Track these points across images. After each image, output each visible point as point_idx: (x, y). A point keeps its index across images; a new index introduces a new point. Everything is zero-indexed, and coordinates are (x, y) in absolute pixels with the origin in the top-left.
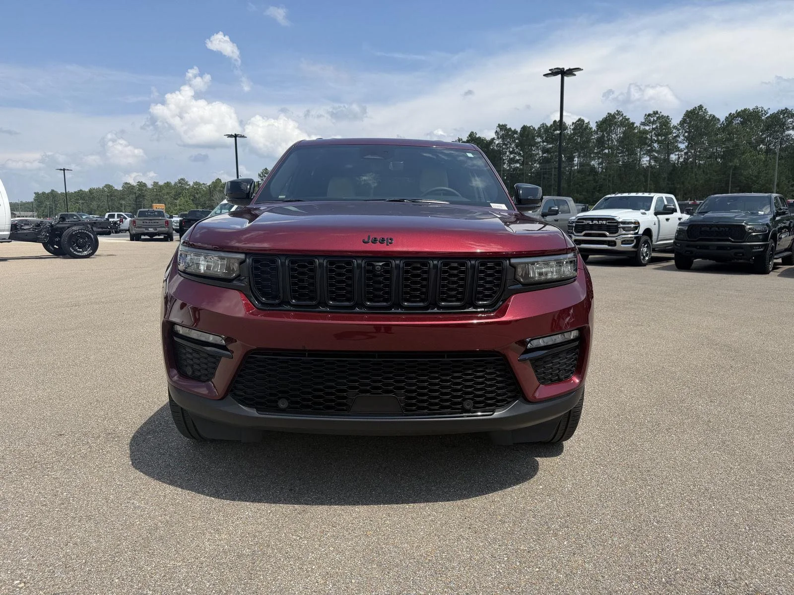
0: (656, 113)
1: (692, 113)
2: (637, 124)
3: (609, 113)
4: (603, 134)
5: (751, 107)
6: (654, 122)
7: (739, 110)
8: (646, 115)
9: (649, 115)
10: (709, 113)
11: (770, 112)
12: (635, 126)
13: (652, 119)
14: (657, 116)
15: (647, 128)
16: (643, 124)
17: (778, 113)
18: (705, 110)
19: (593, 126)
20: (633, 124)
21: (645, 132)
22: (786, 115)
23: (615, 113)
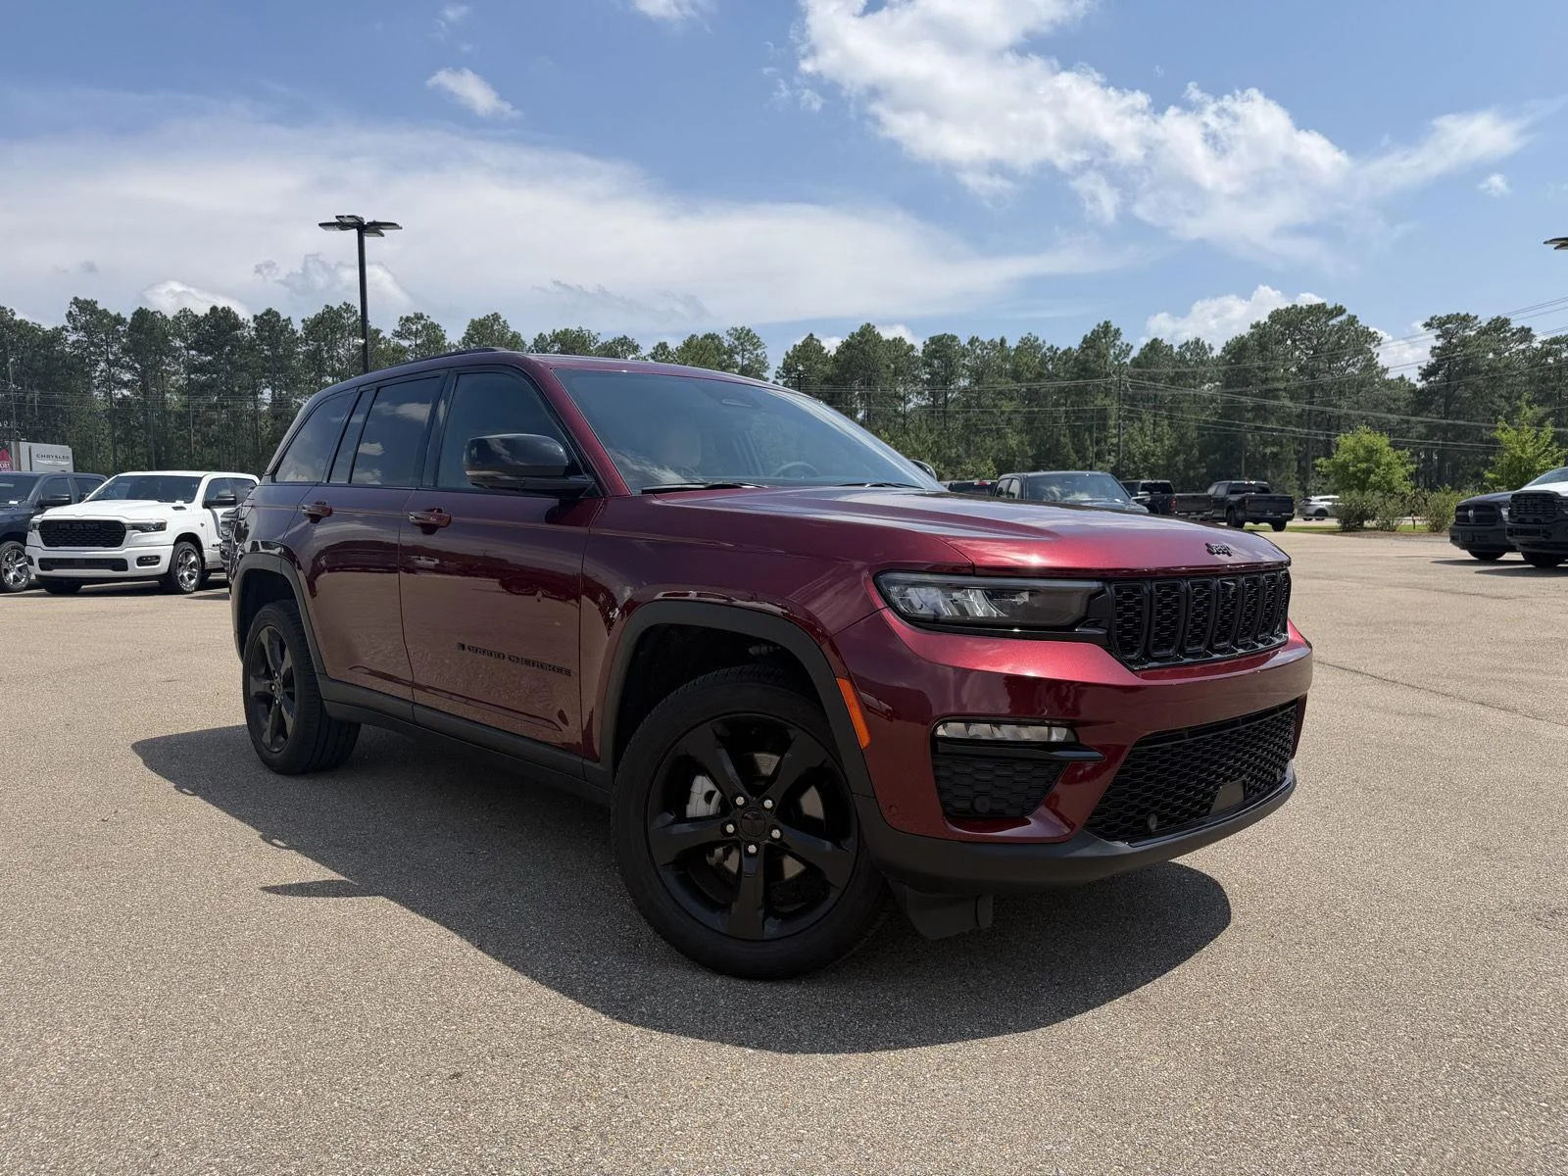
0: (419, 317)
1: (482, 326)
2: (387, 333)
3: (327, 306)
4: (319, 346)
5: (574, 328)
6: (417, 334)
7: (558, 331)
8: (401, 318)
9: (408, 319)
10: (512, 330)
11: (602, 340)
12: (380, 336)
13: (414, 328)
14: (423, 322)
15: (405, 343)
16: (398, 334)
17: (614, 342)
18: (505, 322)
19: (298, 327)
20: (378, 332)
21: (403, 351)
22: (625, 348)
23: (340, 307)
